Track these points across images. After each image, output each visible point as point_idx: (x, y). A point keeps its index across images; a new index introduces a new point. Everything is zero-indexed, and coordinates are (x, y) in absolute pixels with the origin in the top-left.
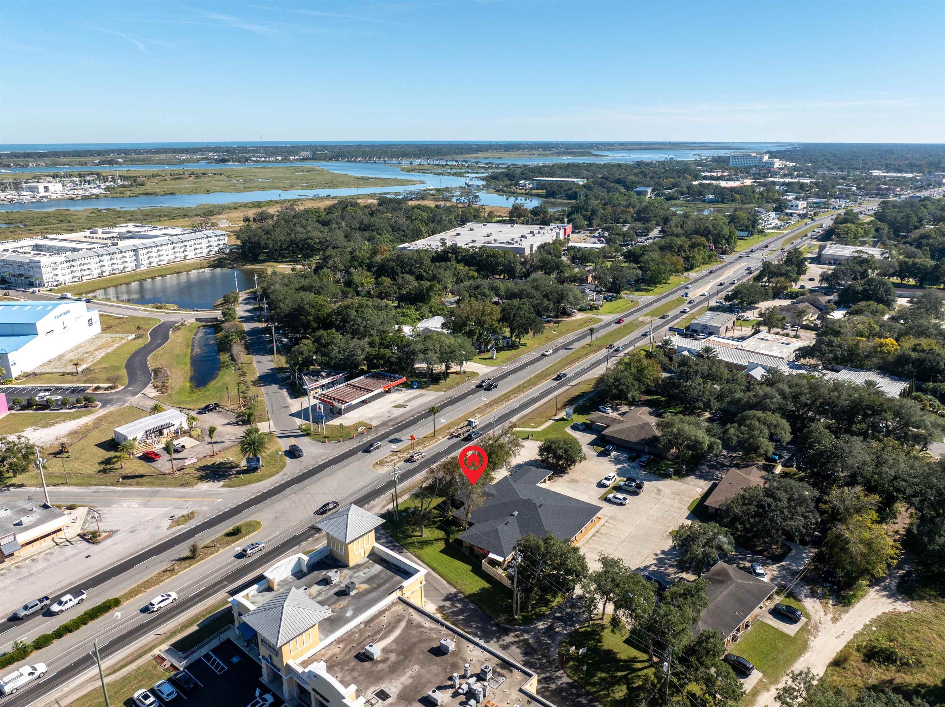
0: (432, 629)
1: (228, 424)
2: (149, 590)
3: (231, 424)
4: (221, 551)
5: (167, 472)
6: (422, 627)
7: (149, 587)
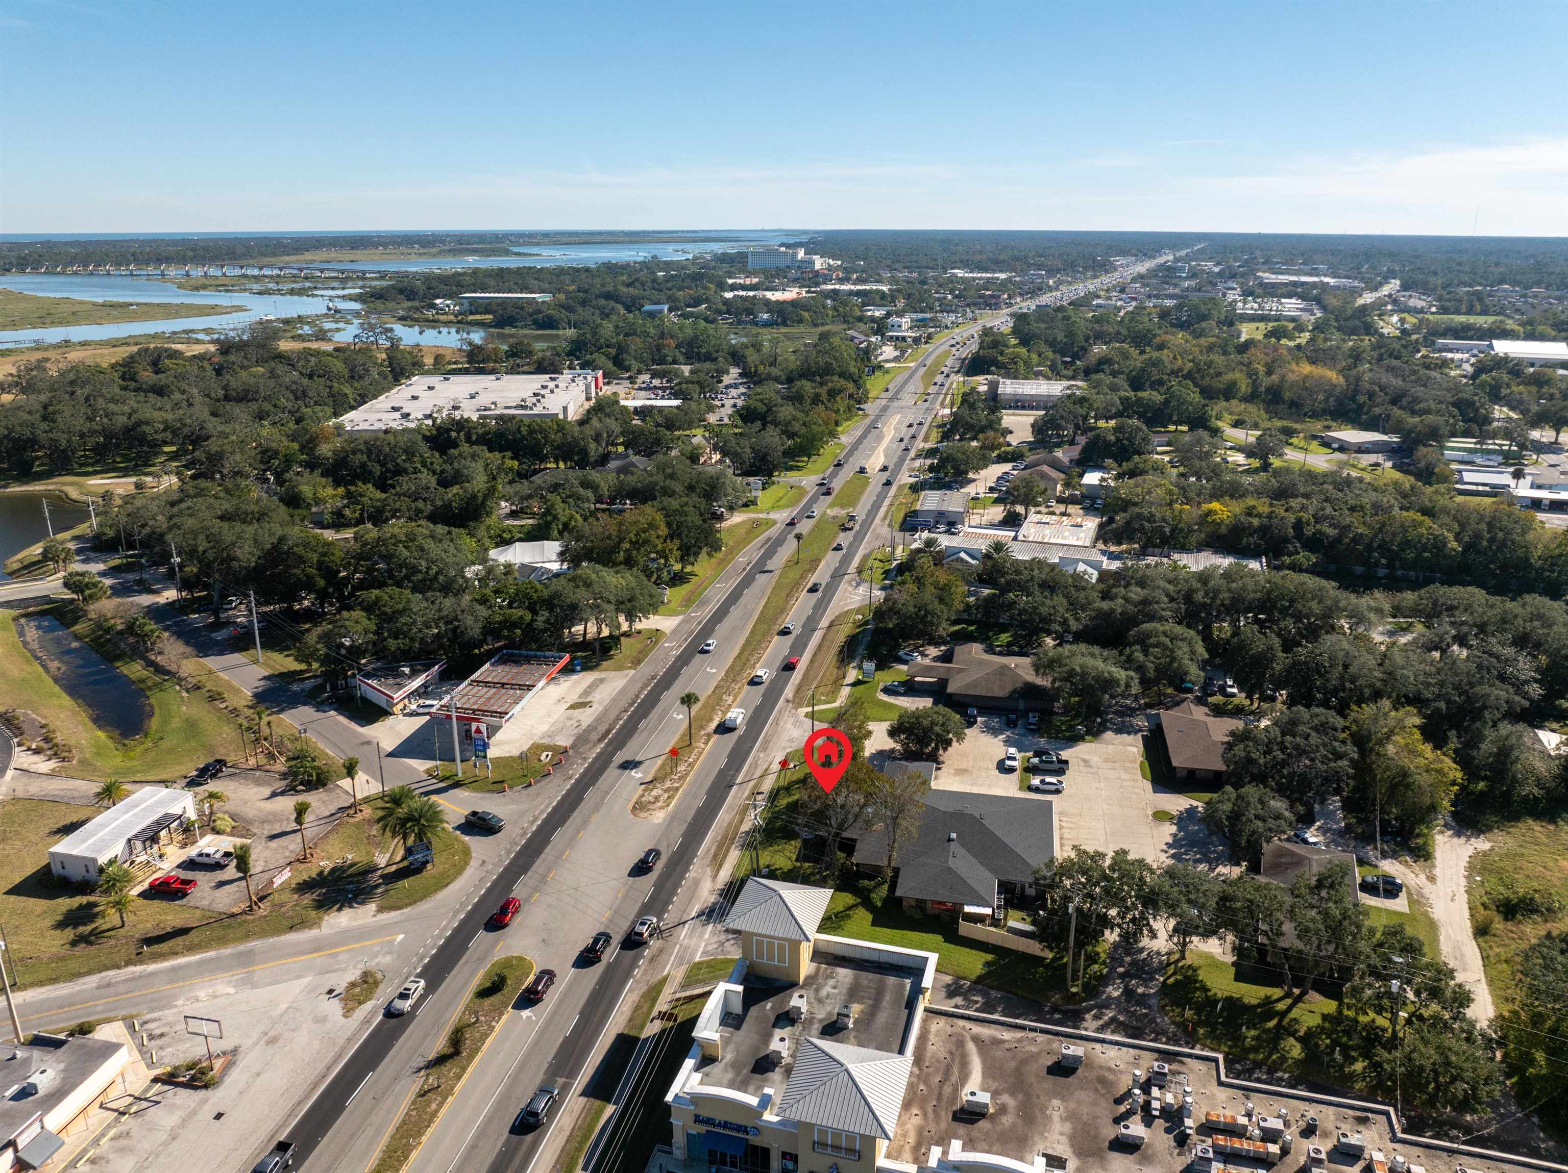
0: (1020, 1041)
1: (274, 795)
2: (424, 1139)
3: (282, 793)
4: (498, 1027)
5: (235, 910)
6: (1002, 1042)
7: (420, 1133)
